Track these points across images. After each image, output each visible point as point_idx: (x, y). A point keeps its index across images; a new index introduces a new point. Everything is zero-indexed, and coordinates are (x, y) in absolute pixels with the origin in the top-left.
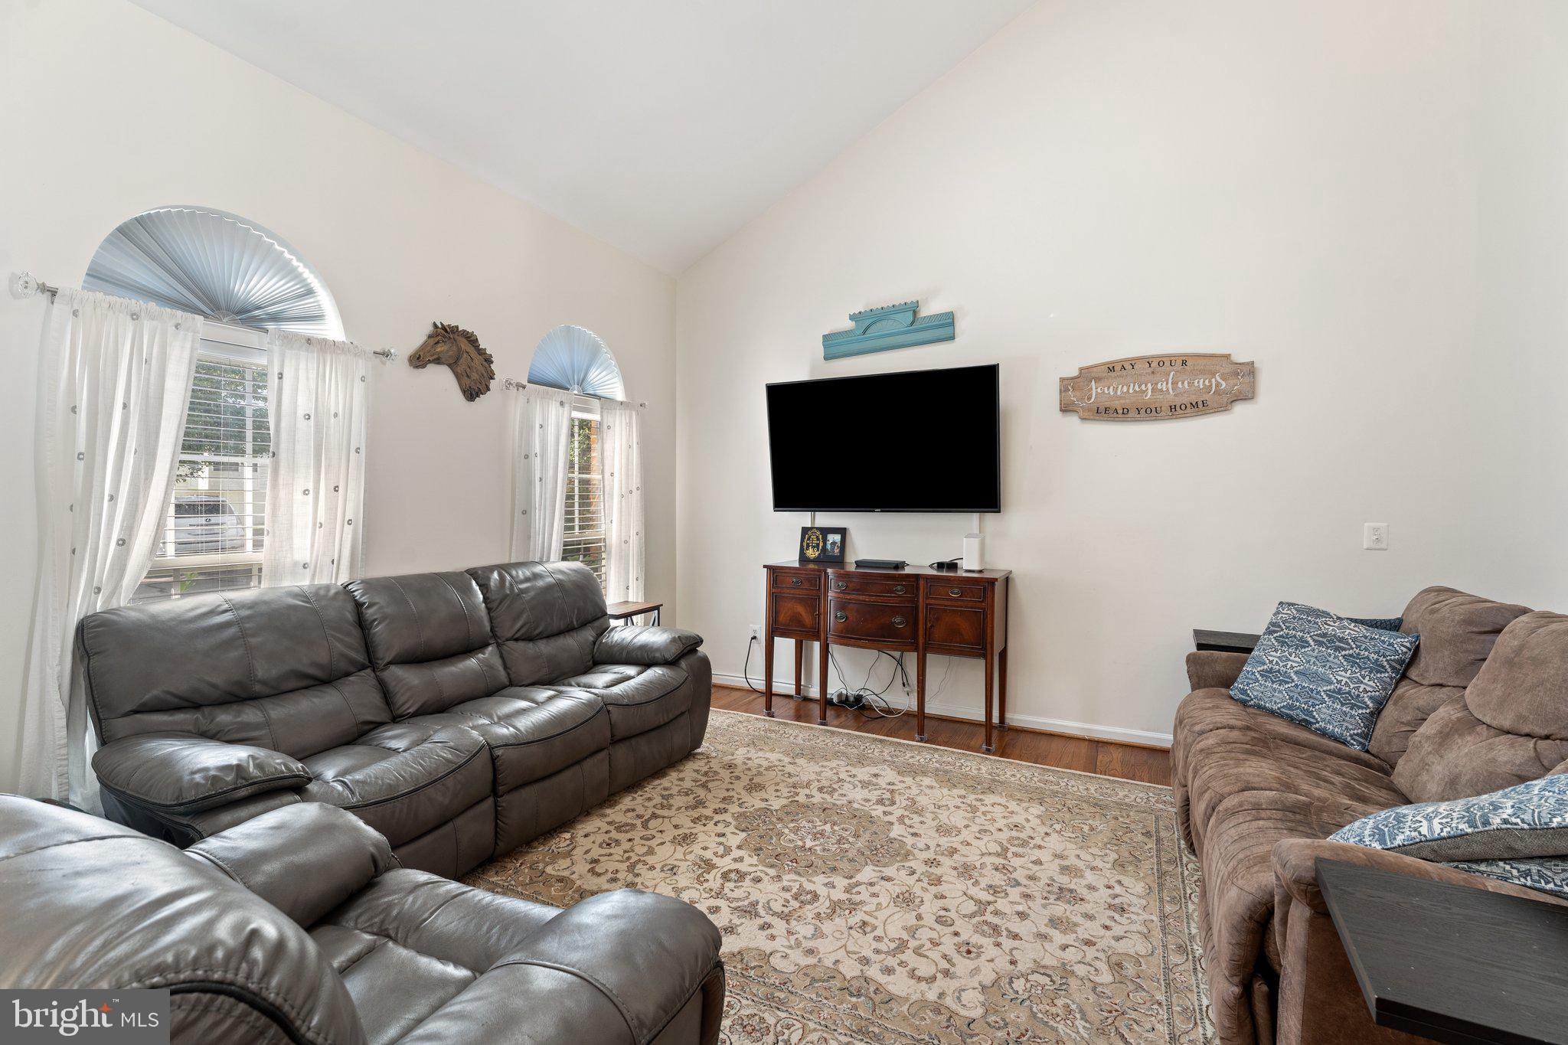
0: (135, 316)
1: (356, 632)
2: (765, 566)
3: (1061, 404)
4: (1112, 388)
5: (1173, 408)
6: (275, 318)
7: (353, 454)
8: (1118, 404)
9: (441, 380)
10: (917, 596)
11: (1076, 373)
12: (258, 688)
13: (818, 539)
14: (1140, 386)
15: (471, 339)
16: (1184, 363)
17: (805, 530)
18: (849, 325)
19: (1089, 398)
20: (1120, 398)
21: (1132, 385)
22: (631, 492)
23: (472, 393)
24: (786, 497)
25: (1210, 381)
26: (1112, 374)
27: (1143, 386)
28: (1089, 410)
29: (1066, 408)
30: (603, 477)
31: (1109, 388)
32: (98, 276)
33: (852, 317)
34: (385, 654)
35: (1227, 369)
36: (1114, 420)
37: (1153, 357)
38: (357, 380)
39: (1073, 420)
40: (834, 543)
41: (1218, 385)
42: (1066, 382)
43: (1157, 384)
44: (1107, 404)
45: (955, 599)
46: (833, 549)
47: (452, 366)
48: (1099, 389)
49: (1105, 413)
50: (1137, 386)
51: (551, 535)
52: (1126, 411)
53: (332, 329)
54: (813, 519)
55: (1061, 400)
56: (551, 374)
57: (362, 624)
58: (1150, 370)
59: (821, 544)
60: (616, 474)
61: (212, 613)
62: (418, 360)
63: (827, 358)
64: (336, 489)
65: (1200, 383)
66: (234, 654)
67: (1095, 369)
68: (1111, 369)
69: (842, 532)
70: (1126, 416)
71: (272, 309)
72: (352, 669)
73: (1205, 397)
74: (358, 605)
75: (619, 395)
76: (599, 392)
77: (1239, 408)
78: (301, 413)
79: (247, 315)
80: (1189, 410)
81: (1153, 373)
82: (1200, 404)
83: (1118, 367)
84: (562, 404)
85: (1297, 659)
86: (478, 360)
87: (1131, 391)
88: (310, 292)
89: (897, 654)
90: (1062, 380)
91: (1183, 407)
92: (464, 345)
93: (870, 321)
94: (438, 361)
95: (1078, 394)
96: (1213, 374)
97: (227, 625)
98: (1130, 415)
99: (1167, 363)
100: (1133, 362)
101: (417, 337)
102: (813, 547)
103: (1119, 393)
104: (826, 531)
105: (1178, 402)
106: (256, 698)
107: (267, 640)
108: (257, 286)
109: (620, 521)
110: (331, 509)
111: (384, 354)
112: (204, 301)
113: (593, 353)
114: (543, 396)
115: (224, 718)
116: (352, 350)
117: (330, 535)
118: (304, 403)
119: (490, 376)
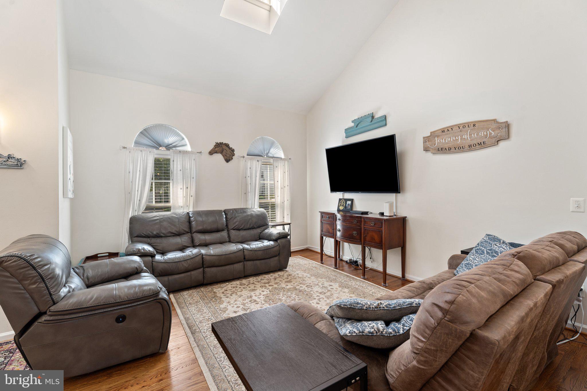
0: (141, 151)
1: (188, 224)
2: (319, 212)
3: (424, 148)
4: (444, 139)
5: (470, 146)
6: (175, 147)
7: (192, 179)
8: (446, 146)
9: (219, 157)
10: (361, 224)
11: (429, 134)
12: (162, 235)
13: (344, 203)
14: (455, 138)
15: (227, 145)
16: (474, 125)
17: (340, 200)
18: (353, 124)
19: (435, 145)
20: (447, 143)
21: (452, 137)
22: (285, 187)
23: (227, 161)
24: (334, 188)
25: (487, 133)
26: (444, 133)
27: (457, 138)
28: (435, 150)
29: (426, 149)
30: (274, 182)
31: (442, 139)
32: (137, 143)
33: (353, 122)
34: (194, 230)
35: (494, 126)
36: (445, 153)
37: (460, 124)
38: (193, 160)
39: (429, 154)
40: (349, 204)
41: (490, 134)
42: (425, 139)
43: (462, 136)
44: (442, 147)
45: (372, 226)
46: (348, 206)
47: (221, 153)
48: (439, 140)
49: (442, 150)
50: (454, 138)
51: (255, 200)
52: (450, 149)
53: (188, 148)
54: (343, 196)
55: (424, 146)
56: (256, 152)
57: (190, 222)
58: (459, 130)
59: (344, 205)
60: (279, 182)
61: (155, 217)
62: (211, 153)
63: (347, 137)
64: (187, 188)
65: (482, 134)
66: (157, 226)
67: (437, 132)
68: (443, 131)
69: (352, 200)
70: (450, 151)
71: (173, 145)
72: (185, 233)
73: (484, 140)
74: (190, 217)
75: (283, 156)
76: (275, 156)
77: (502, 144)
78: (179, 169)
79: (168, 147)
80: (477, 146)
81: (461, 131)
82: (482, 143)
83: (446, 130)
84: (258, 161)
85: (478, 260)
86: (229, 151)
87: (452, 140)
88: (183, 139)
89: (369, 248)
90: (424, 138)
91: (475, 145)
92: (224, 147)
93: (359, 122)
94: (216, 152)
95: (430, 143)
96: (488, 129)
97: (157, 220)
98: (452, 150)
99: (467, 126)
100: (452, 128)
101: (211, 147)
102: (342, 206)
103: (447, 141)
104: (346, 200)
105: (472, 143)
106: (161, 237)
107: (165, 224)
108: (170, 140)
109: (281, 196)
110: (187, 193)
111: (201, 153)
112: (158, 145)
113: (272, 144)
114: (251, 159)
115: (153, 240)
116: (191, 153)
117: (187, 199)
118: (179, 167)
119: (234, 155)
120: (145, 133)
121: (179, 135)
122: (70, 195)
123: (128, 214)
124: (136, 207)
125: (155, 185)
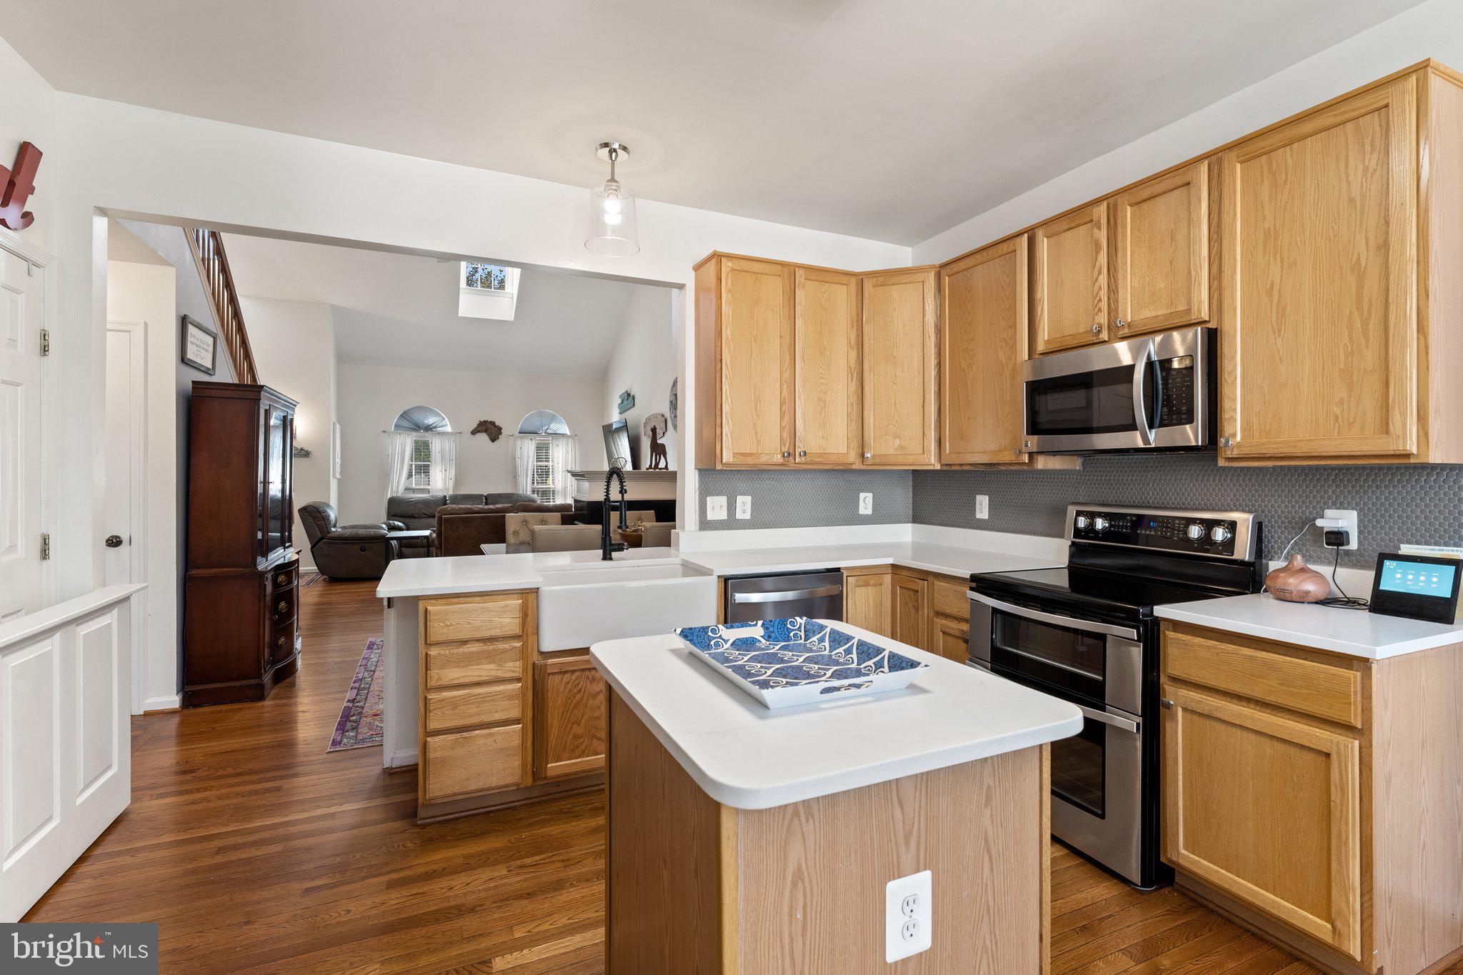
0: (402, 434)
6: (435, 427)
7: (451, 460)
9: (483, 437)
12: (416, 515)
15: (493, 423)
23: (493, 440)
30: (554, 463)
32: (397, 426)
38: (452, 441)
47: (486, 431)
51: (526, 485)
53: (449, 429)
56: (532, 429)
60: (561, 463)
61: (411, 498)
62: (474, 433)
63: (620, 413)
64: (448, 471)
66: (412, 507)
67: (650, 417)
71: (433, 426)
74: (446, 500)
75: (567, 432)
76: (556, 432)
78: (439, 451)
79: (428, 428)
84: (531, 439)
86: (494, 430)
88: (444, 419)
92: (489, 425)
94: (479, 432)
97: (413, 501)
101: (474, 425)
106: (416, 517)
107: (419, 505)
108: (430, 420)
109: (562, 481)
110: (446, 477)
111: (461, 433)
112: (417, 427)
113: (553, 419)
114: (521, 438)
115: (408, 520)
116: (451, 434)
117: (445, 483)
118: (438, 449)
119: (501, 433)
120: (404, 415)
121: (441, 416)
122: (338, 476)
123: (387, 496)
124: (395, 489)
125: (415, 467)
